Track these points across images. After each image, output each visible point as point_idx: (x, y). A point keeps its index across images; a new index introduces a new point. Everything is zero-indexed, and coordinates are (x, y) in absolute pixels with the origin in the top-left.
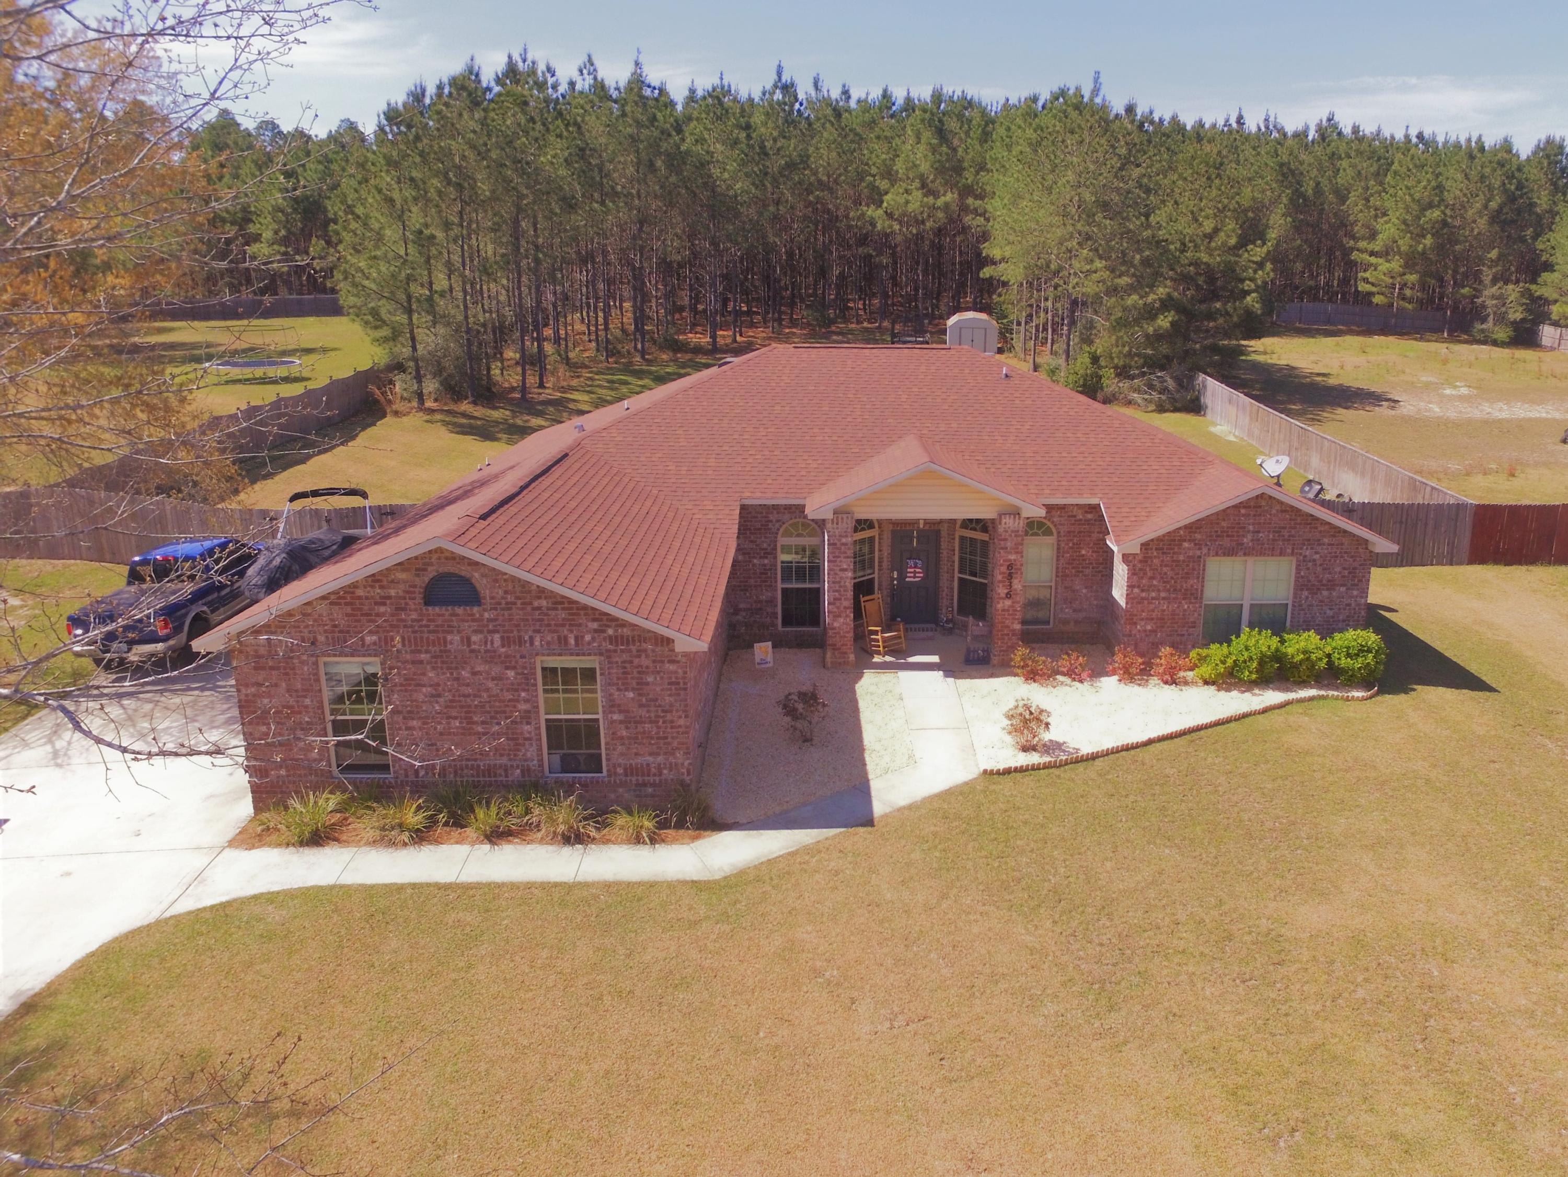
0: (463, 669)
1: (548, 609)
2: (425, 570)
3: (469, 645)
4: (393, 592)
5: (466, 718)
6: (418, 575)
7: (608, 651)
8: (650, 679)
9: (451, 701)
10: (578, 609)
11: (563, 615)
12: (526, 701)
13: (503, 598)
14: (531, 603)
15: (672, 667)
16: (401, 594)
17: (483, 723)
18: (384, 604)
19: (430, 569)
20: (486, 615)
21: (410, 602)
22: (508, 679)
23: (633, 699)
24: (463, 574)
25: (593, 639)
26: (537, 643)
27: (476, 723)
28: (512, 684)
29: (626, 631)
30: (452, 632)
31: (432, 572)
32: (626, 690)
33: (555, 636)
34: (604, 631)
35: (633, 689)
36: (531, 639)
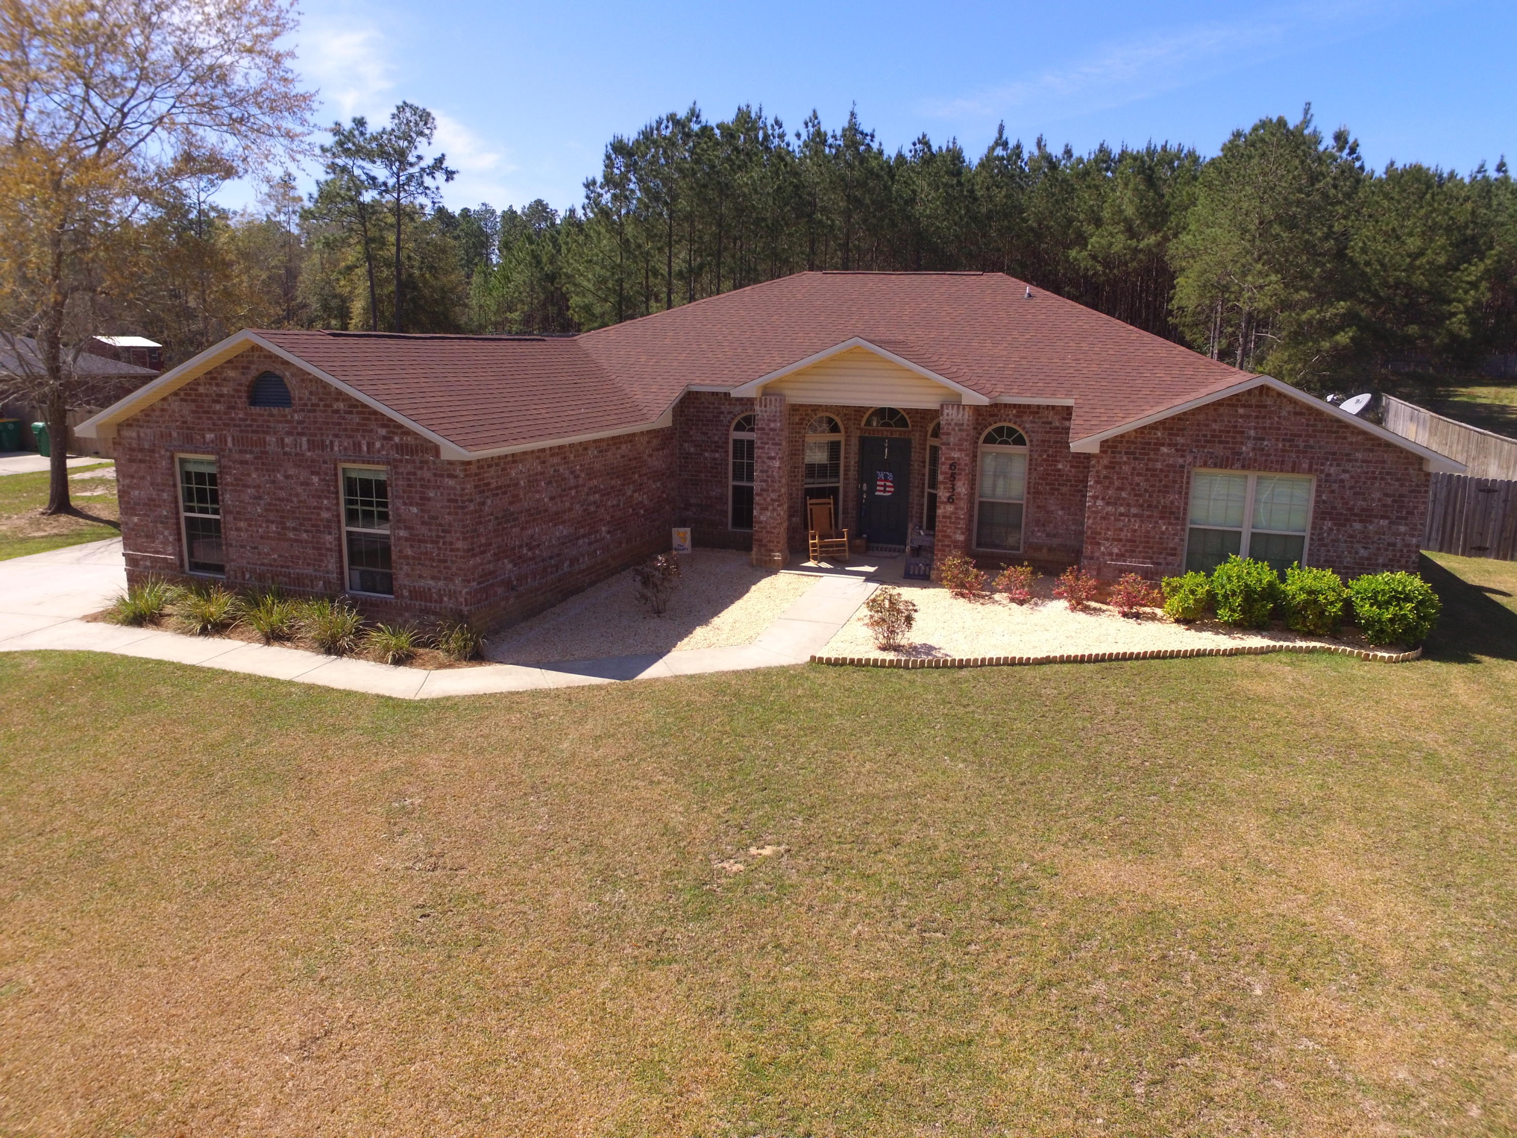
0: (279, 471)
1: (345, 412)
2: (248, 368)
3: (283, 448)
4: (225, 390)
5: (281, 523)
6: (243, 374)
7: (395, 460)
8: (431, 494)
9: (270, 504)
10: (370, 413)
11: (357, 419)
12: (328, 509)
13: (309, 399)
14: (331, 406)
15: (451, 482)
16: (232, 392)
17: (294, 529)
18: (219, 402)
19: (253, 367)
20: (296, 417)
21: (238, 401)
22: (313, 484)
23: (417, 515)
24: (277, 372)
25: (382, 446)
26: (336, 448)
27: (288, 528)
28: (317, 490)
29: (409, 439)
30: (268, 433)
31: (253, 373)
32: (411, 504)
33: (351, 441)
34: (391, 439)
35: (417, 504)
36: (332, 442)
